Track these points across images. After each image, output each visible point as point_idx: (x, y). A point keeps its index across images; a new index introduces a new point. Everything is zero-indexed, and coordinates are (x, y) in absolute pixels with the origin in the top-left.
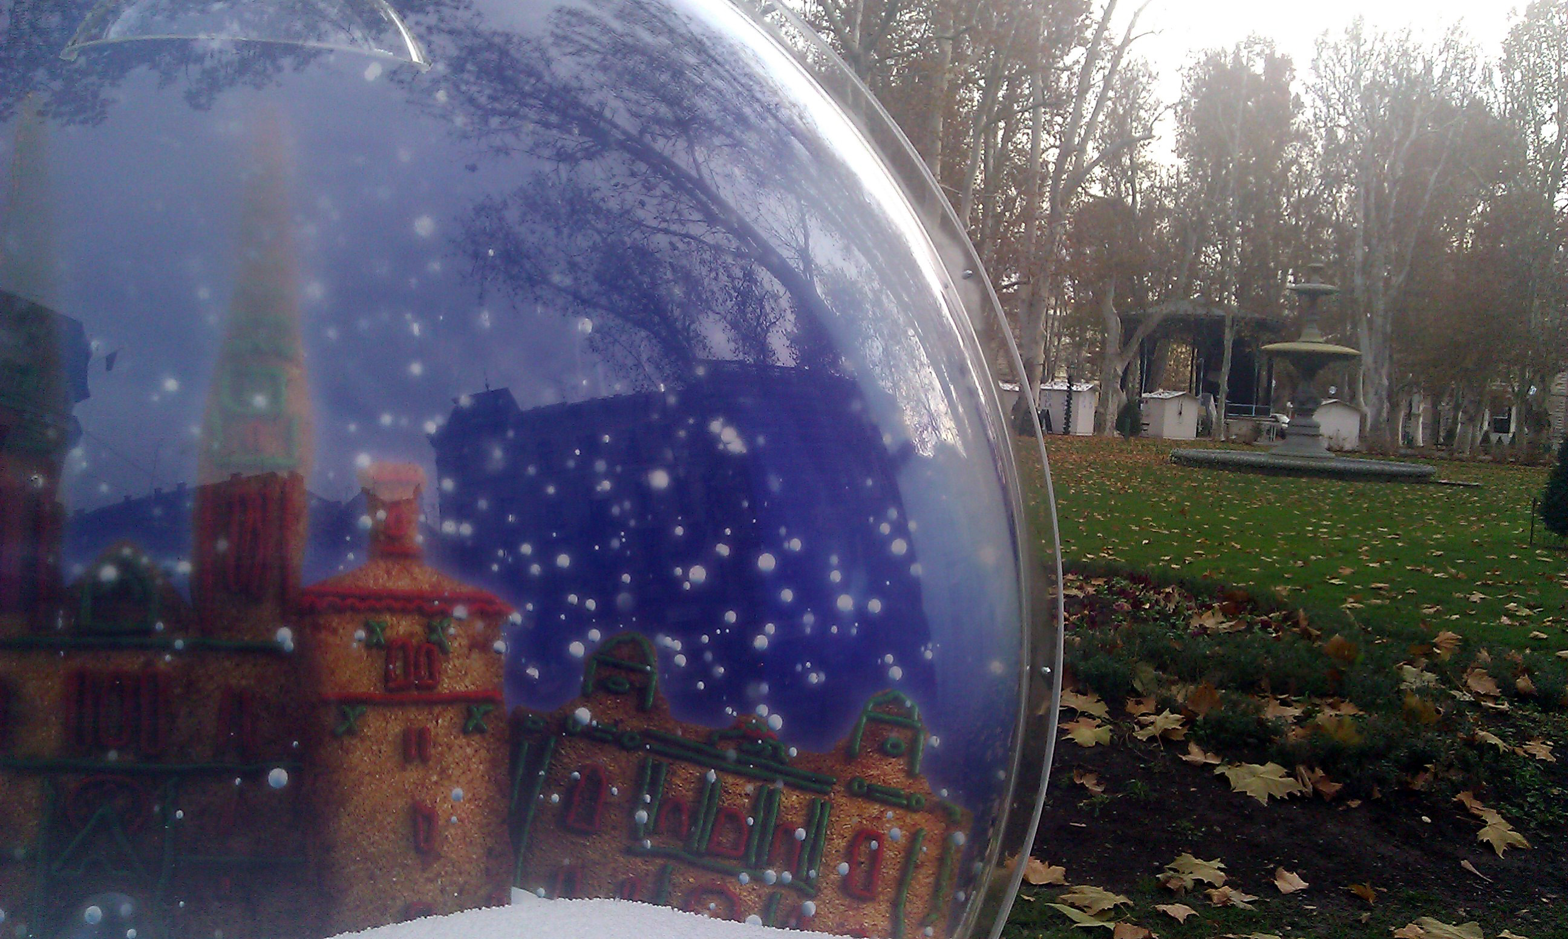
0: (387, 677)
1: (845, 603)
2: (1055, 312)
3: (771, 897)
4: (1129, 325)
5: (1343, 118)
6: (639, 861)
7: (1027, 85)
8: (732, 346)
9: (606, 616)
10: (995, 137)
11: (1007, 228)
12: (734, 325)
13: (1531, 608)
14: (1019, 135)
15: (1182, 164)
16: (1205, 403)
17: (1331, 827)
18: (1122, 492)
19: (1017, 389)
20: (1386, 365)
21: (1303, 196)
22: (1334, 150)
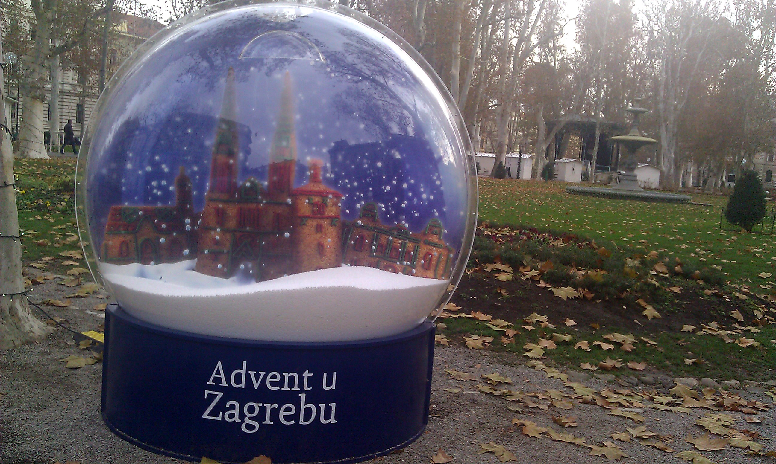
0: (313, 211)
1: (424, 196)
2: (515, 119)
3: (405, 268)
4: (550, 126)
5: (656, 26)
6: (372, 258)
7: (503, 7)
8: (399, 130)
9: (365, 198)
10: (487, 31)
11: (492, 78)
12: (399, 125)
13: (706, 251)
14: (499, 31)
15: (578, 47)
16: (586, 165)
17: (589, 308)
18: (540, 205)
19: (495, 156)
20: (674, 148)
21: (637, 64)
22: (653, 43)
